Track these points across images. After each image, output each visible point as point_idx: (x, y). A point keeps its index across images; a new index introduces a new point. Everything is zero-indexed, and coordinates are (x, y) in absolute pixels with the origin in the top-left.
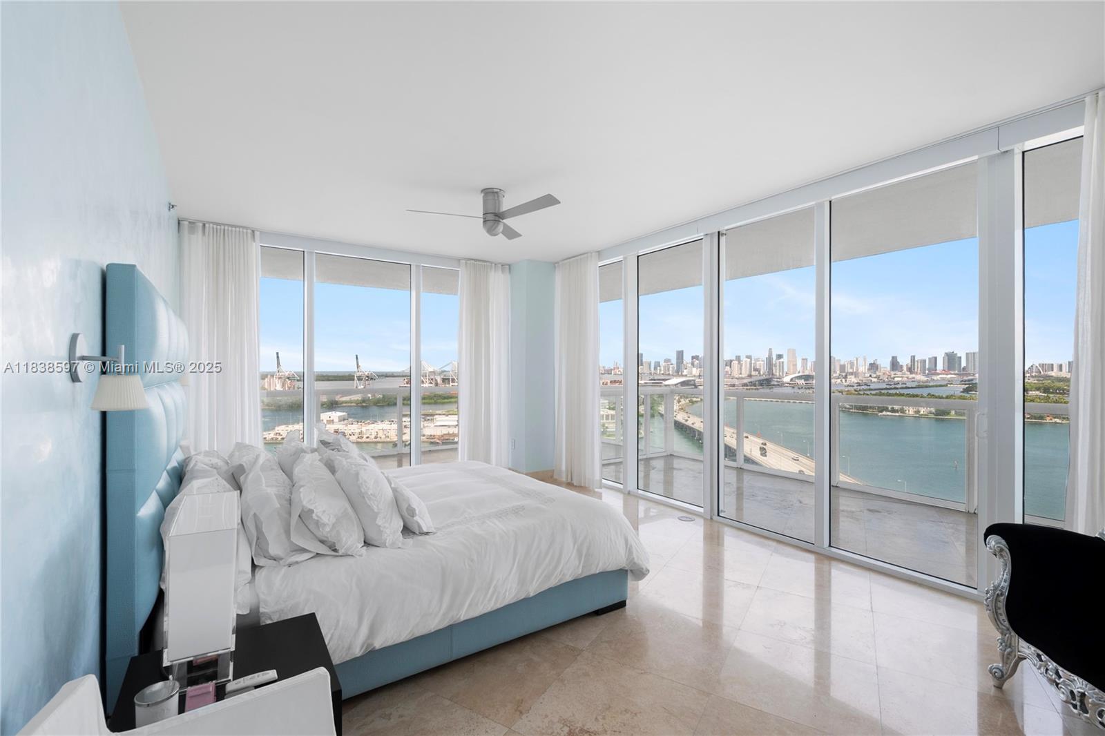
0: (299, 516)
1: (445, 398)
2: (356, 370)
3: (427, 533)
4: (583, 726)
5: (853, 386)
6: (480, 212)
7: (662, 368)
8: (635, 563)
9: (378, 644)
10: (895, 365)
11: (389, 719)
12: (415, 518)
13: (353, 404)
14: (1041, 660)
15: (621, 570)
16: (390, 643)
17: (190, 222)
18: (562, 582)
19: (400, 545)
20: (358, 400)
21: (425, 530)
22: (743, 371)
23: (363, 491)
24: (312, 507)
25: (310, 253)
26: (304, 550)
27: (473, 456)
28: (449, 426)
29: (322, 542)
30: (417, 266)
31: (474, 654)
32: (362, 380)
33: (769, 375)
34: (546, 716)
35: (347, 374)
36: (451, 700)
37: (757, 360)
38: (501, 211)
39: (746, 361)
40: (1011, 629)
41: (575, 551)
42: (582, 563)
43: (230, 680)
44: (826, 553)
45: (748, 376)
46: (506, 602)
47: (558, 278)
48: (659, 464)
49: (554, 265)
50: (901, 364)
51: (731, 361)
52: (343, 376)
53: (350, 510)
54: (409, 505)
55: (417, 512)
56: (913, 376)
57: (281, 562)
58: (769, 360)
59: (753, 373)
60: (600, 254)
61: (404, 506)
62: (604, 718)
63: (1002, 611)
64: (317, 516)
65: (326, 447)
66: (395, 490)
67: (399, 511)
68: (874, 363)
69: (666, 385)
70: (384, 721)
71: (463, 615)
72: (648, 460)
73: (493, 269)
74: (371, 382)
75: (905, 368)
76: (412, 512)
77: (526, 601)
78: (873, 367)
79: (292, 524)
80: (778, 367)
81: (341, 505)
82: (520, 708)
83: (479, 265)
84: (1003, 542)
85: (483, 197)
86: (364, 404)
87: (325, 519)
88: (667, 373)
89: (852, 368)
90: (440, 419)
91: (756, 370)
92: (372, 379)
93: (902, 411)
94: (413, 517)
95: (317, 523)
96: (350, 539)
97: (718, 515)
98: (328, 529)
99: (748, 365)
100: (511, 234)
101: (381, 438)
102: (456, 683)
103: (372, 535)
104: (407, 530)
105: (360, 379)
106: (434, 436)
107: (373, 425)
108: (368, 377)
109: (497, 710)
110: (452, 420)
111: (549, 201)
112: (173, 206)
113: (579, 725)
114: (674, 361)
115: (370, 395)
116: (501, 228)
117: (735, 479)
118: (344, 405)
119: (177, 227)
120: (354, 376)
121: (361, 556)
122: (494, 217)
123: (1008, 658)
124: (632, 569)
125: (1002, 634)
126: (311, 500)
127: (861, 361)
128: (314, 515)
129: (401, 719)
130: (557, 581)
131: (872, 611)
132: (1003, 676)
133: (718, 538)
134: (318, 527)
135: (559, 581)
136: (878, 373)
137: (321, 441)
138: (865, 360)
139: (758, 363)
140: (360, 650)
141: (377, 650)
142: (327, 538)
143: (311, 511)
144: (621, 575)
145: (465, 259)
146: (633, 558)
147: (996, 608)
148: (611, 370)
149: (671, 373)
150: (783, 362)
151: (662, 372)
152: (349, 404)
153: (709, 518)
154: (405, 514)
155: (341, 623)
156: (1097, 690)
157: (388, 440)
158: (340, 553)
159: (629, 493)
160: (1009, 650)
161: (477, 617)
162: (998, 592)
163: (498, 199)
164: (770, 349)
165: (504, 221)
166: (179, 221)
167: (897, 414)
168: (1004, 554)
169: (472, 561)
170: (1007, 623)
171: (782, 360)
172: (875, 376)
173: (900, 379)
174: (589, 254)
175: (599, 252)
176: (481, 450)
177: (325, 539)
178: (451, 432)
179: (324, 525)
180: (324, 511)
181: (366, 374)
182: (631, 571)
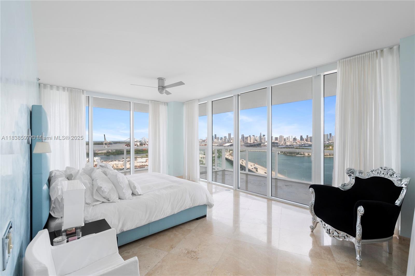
0: (96, 190)
1: (141, 151)
2: (104, 140)
3: (140, 195)
4: (192, 250)
5: (288, 146)
6: (157, 86)
7: (223, 140)
8: (209, 202)
9: (125, 229)
10: (302, 138)
11: (129, 253)
12: (136, 190)
13: (103, 154)
14: (322, 222)
15: (204, 205)
16: (129, 229)
17: (44, 85)
18: (186, 209)
19: (131, 199)
20: (105, 152)
21: (139, 194)
22: (252, 141)
23: (119, 181)
24: (101, 186)
25: (91, 97)
26: (98, 201)
27: (154, 170)
28: (143, 162)
29: (104, 198)
30: (133, 102)
31: (157, 233)
32: (107, 144)
33: (260, 142)
34: (180, 248)
35: (100, 142)
36: (149, 246)
37: (256, 137)
38: (165, 86)
39: (252, 137)
40: (315, 215)
41: (190, 198)
42: (192, 203)
43: (80, 237)
44: (271, 198)
45: (253, 142)
46: (167, 215)
47: (185, 108)
48: (220, 173)
49: (183, 103)
50: (304, 138)
51: (247, 137)
52: (99, 143)
53: (114, 187)
54: (134, 185)
55: (137, 188)
56: (308, 142)
57: (90, 205)
58: (260, 137)
59: (255, 141)
60: (199, 100)
61: (132, 186)
62: (198, 248)
63: (313, 209)
64: (103, 189)
65: (102, 167)
66: (129, 181)
67: (130, 188)
68: (295, 138)
69: (225, 146)
70: (127, 254)
71: (153, 220)
72: (216, 172)
73: (161, 104)
74: (110, 145)
75: (305, 140)
76: (135, 188)
77: (174, 215)
78: (295, 139)
79: (94, 192)
80: (263, 140)
81: (111, 185)
82: (172, 247)
83: (156, 103)
84: (313, 190)
85: (158, 81)
86: (108, 154)
87: (106, 190)
88: (225, 141)
89: (288, 139)
90: (139, 159)
91: (256, 140)
92: (111, 144)
93: (304, 154)
94: (135, 189)
95: (103, 191)
96: (114, 197)
97: (238, 188)
98: (107, 193)
99: (253, 139)
100: (168, 93)
101: (115, 167)
102: (151, 242)
103: (121, 196)
104: (133, 194)
105: (106, 144)
106: (137, 166)
107: (111, 162)
108: (109, 143)
109: (165, 248)
110: (144, 160)
111: (181, 83)
112: (39, 80)
113: (191, 250)
114: (227, 137)
115: (110, 151)
116: (164, 91)
117: (245, 177)
118: (99, 154)
119: (39, 86)
120: (103, 143)
121: (118, 202)
122: (162, 88)
123: (314, 223)
124: (208, 204)
125: (313, 216)
126: (101, 184)
127: (291, 138)
128: (102, 189)
129: (133, 253)
130: (184, 208)
131: (281, 214)
132: (313, 228)
133: (238, 195)
134: (103, 193)
135: (185, 208)
136: (296, 141)
137: (100, 165)
138: (292, 137)
139: (257, 138)
140: (119, 231)
141: (125, 232)
142: (106, 196)
143: (101, 187)
144: (205, 206)
145: (150, 100)
146: (209, 201)
147: (311, 209)
148: (205, 140)
149: (226, 141)
150: (265, 138)
151: (223, 141)
152: (101, 154)
153: (235, 189)
154: (133, 188)
155: (113, 223)
156: (332, 228)
157: (118, 168)
158: (111, 201)
159: (209, 183)
160: (314, 220)
161: (158, 221)
162: (312, 204)
163: (163, 82)
164: (261, 133)
165: (166, 89)
166: (39, 84)
167: (302, 155)
168: (313, 193)
169: (156, 202)
170: (314, 213)
171: (265, 137)
172: (295, 142)
173: (303, 143)
174: (195, 100)
175: (199, 99)
176: (157, 169)
177: (105, 197)
178: (143, 165)
179: (105, 192)
180: (105, 188)
181: (109, 142)
182: (208, 205)
